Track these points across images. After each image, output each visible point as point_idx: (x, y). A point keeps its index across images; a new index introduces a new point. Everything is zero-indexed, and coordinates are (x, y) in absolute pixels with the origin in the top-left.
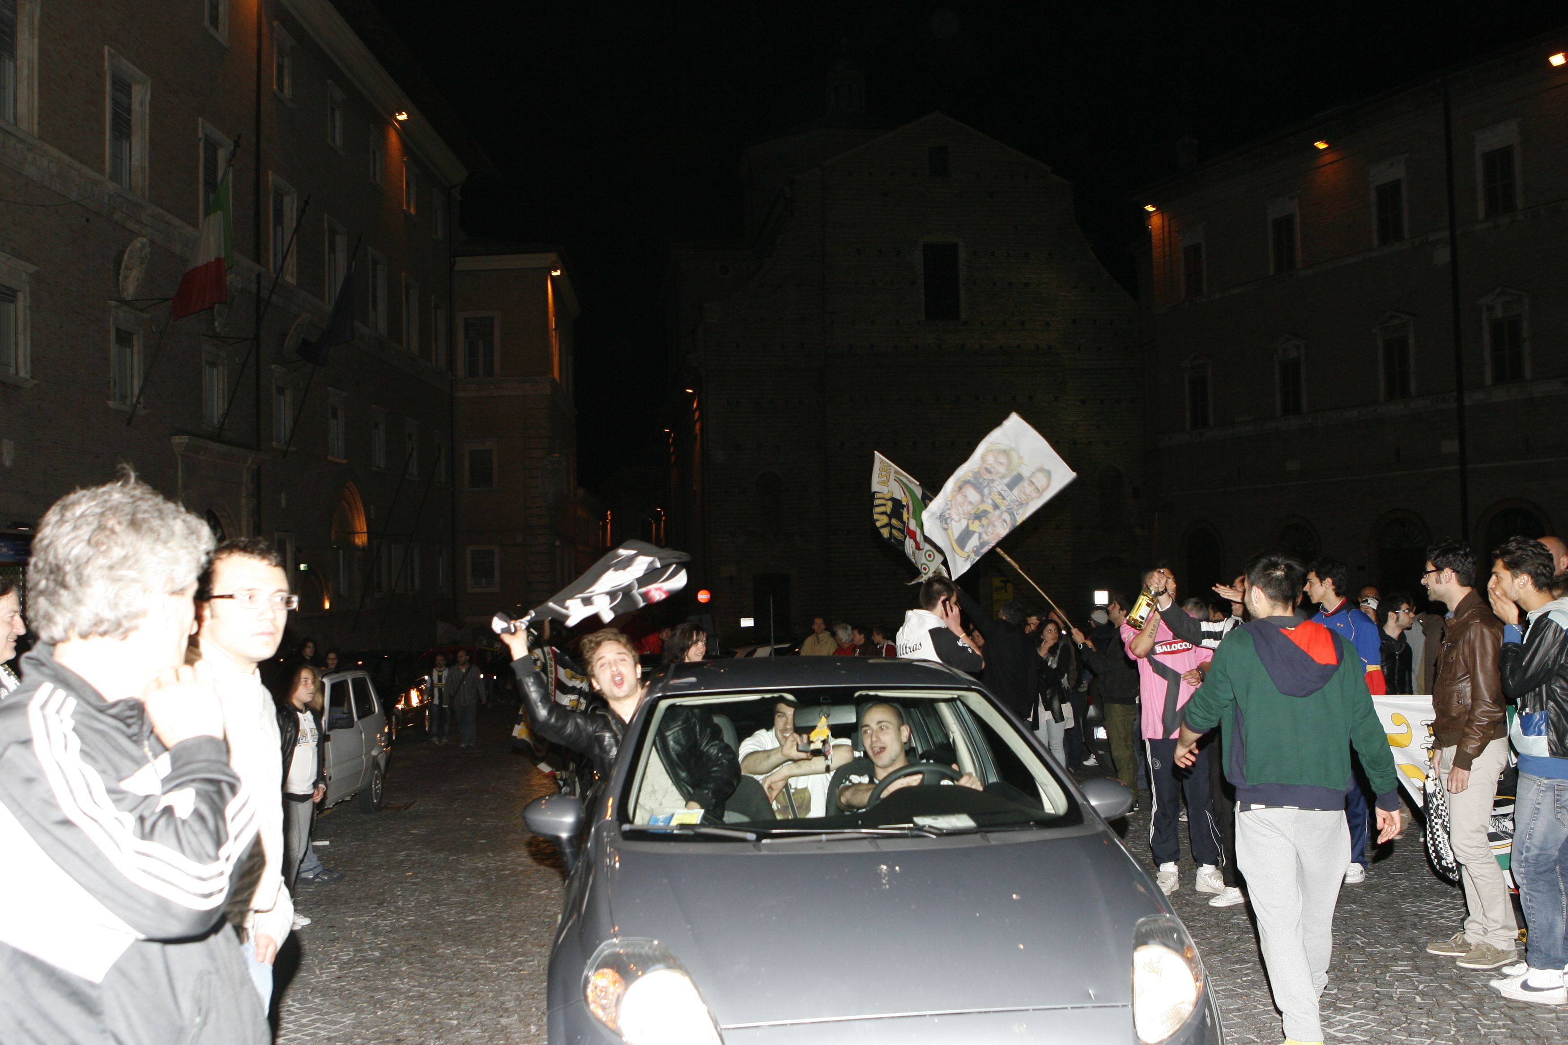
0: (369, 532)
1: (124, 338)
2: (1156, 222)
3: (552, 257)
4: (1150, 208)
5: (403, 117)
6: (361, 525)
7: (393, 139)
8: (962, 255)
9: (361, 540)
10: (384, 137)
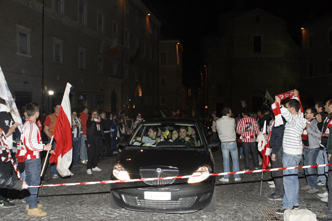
0: (142, 94)
1: (100, 60)
2: (303, 32)
3: (178, 40)
4: (302, 28)
5: (149, 15)
6: (140, 92)
7: (147, 19)
8: (262, 38)
9: (140, 95)
10: (146, 19)
